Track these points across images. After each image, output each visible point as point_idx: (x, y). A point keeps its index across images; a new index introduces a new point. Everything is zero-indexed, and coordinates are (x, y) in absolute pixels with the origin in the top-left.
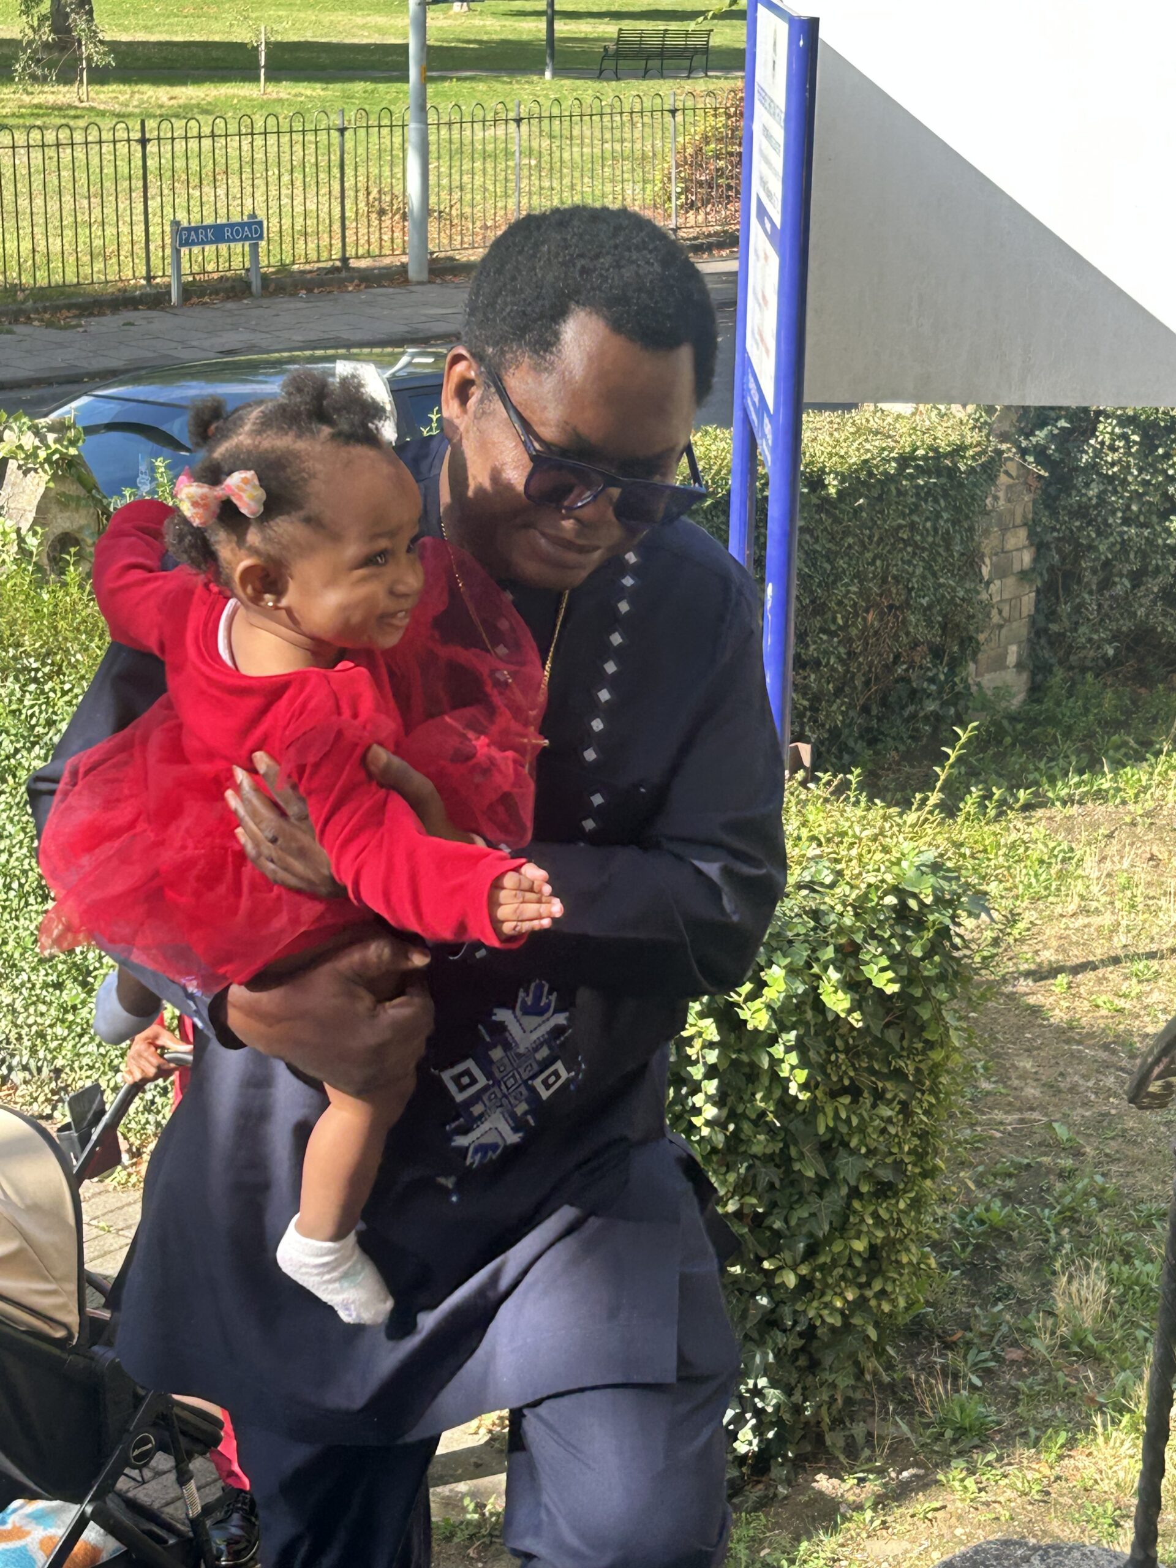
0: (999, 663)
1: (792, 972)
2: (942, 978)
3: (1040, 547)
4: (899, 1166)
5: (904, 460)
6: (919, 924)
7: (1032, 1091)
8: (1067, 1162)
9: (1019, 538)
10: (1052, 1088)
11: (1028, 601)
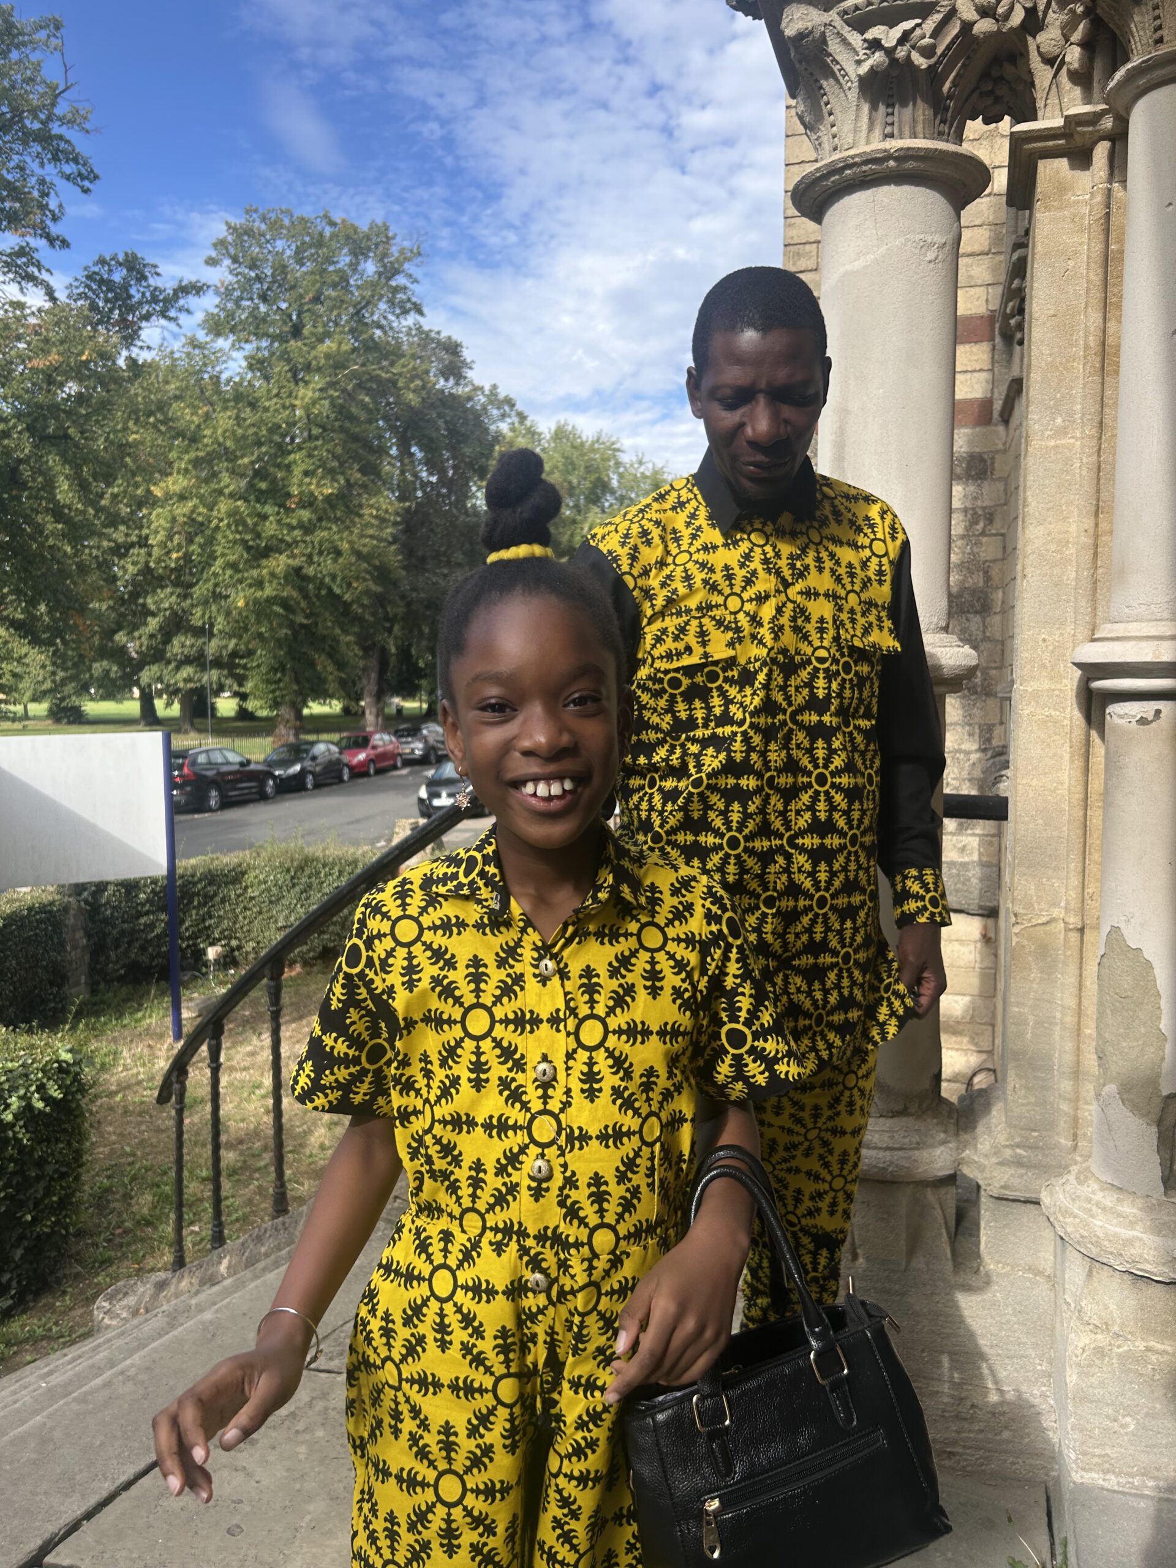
0: (78, 984)
1: (20, 1098)
2: (78, 1091)
3: (89, 936)
4: (68, 1165)
5: (30, 909)
6: (67, 1072)
7: (114, 1138)
8: (130, 1159)
9: (80, 934)
10: (121, 1135)
11: (87, 958)
